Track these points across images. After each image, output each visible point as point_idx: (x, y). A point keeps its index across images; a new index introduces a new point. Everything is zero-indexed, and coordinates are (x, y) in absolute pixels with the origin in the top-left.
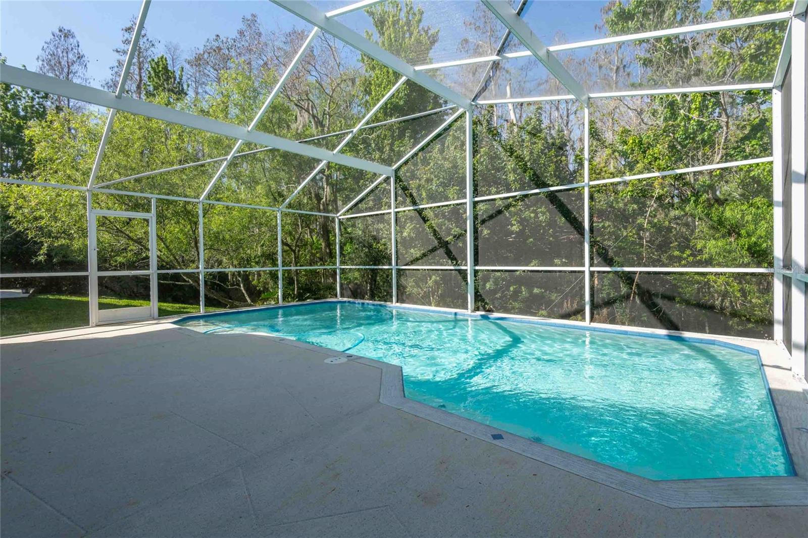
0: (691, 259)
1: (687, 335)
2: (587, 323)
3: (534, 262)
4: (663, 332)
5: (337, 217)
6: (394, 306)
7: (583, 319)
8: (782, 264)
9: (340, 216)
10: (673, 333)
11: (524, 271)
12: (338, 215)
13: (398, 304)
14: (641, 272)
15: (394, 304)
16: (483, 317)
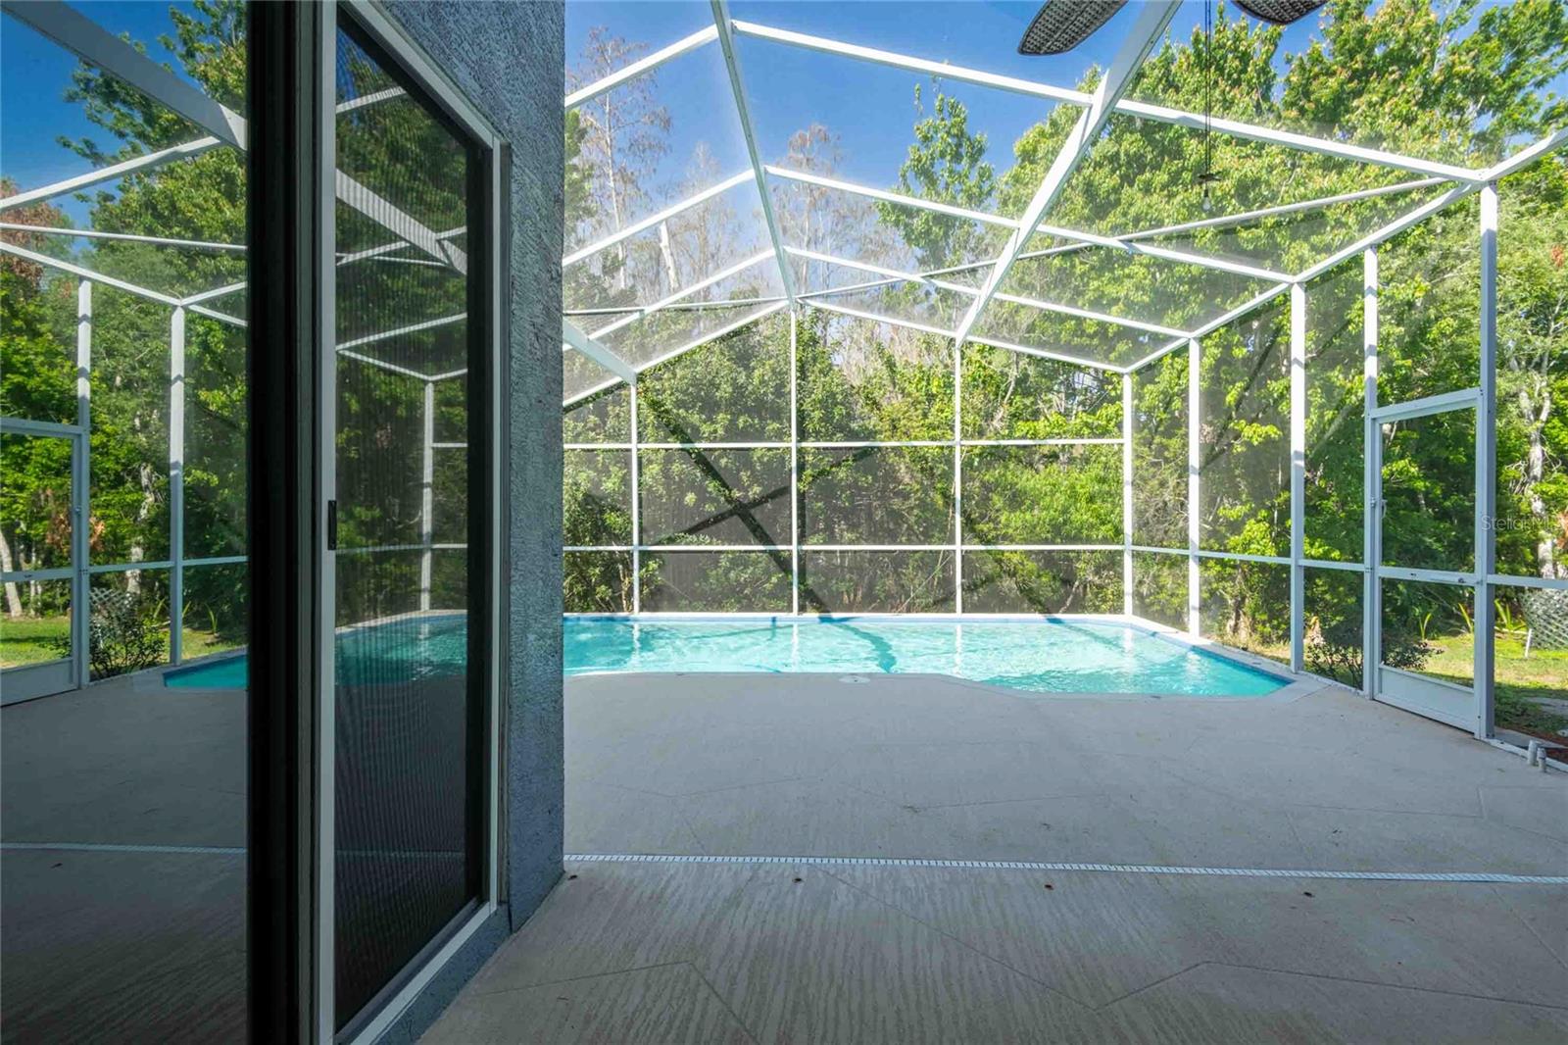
6: (637, 616)
7: (954, 610)
8: (1132, 540)
10: (1050, 616)
15: (636, 614)
16: (823, 620)
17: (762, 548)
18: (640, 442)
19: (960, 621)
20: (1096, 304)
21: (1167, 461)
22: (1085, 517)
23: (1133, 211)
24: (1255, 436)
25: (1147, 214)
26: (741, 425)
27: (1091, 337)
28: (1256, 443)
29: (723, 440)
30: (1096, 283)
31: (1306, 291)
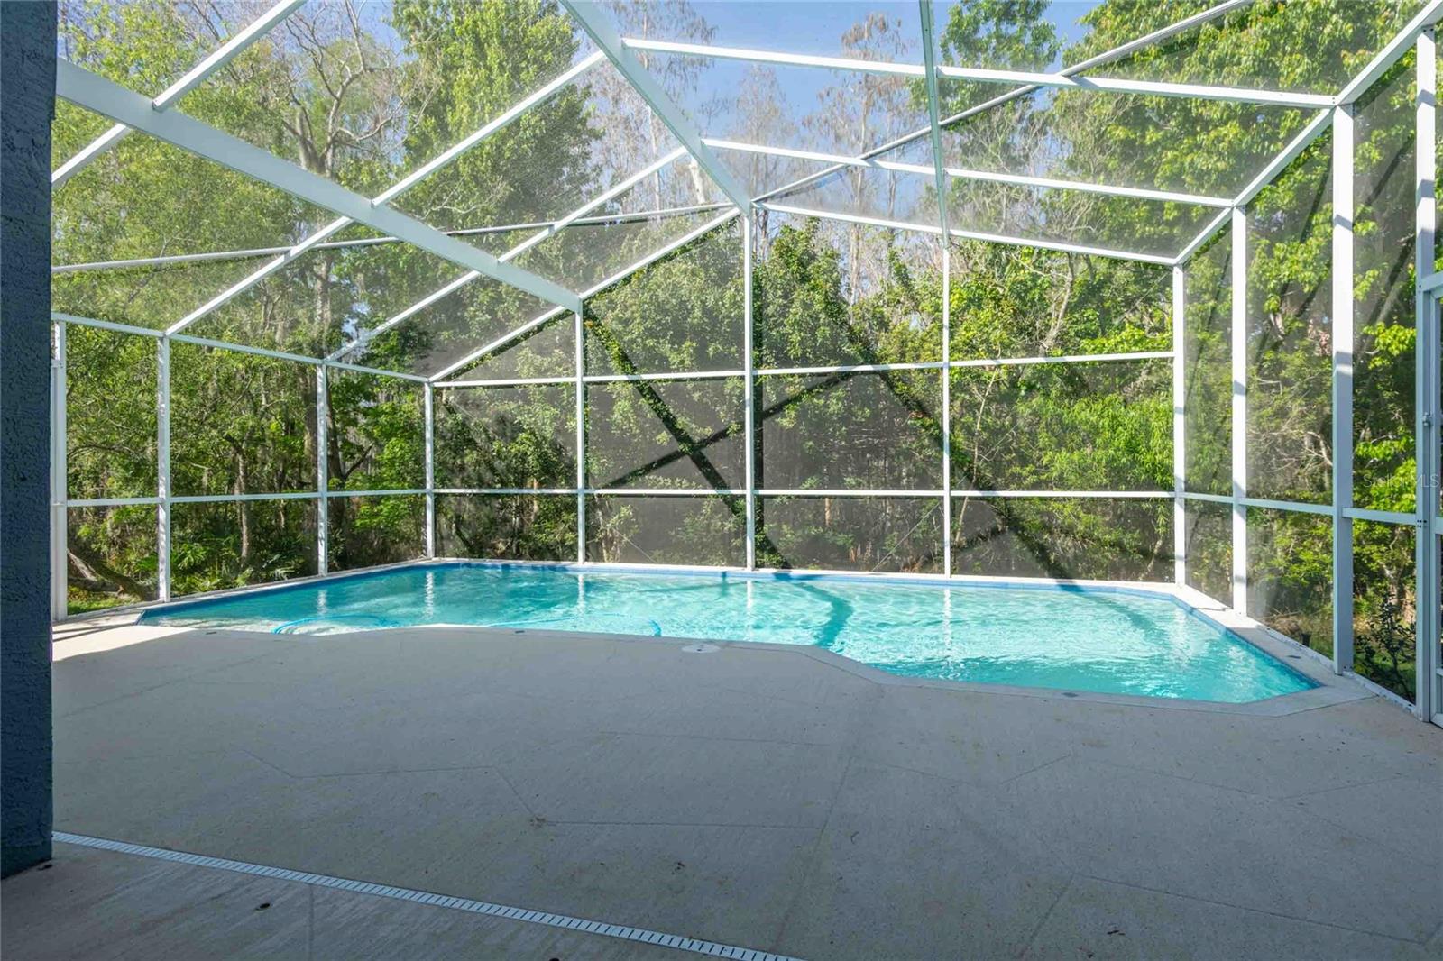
0: (1035, 477)
1: (1078, 582)
2: (947, 576)
3: (810, 481)
4: (1052, 582)
5: (429, 383)
6: (581, 566)
7: (941, 571)
8: (1183, 486)
9: (438, 381)
10: (1066, 582)
11: (789, 497)
12: (432, 379)
13: (589, 564)
14: (970, 498)
15: (581, 563)
16: (778, 577)
17: (713, 492)
18: (585, 375)
19: (947, 584)
20: (1175, 182)
21: (1287, 383)
22: (1159, 457)
23: (1213, 55)
24: (1396, 342)
25: (1233, 56)
26: (711, 354)
27: (1171, 224)
28: (1396, 353)
29: (691, 369)
30: (1170, 154)
31: (1354, 116)
